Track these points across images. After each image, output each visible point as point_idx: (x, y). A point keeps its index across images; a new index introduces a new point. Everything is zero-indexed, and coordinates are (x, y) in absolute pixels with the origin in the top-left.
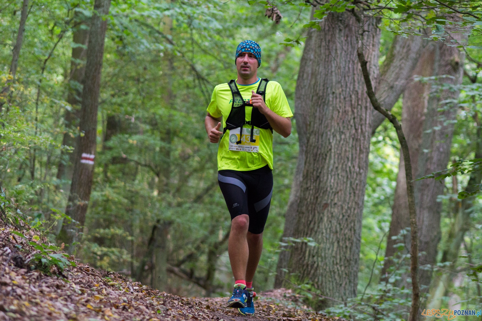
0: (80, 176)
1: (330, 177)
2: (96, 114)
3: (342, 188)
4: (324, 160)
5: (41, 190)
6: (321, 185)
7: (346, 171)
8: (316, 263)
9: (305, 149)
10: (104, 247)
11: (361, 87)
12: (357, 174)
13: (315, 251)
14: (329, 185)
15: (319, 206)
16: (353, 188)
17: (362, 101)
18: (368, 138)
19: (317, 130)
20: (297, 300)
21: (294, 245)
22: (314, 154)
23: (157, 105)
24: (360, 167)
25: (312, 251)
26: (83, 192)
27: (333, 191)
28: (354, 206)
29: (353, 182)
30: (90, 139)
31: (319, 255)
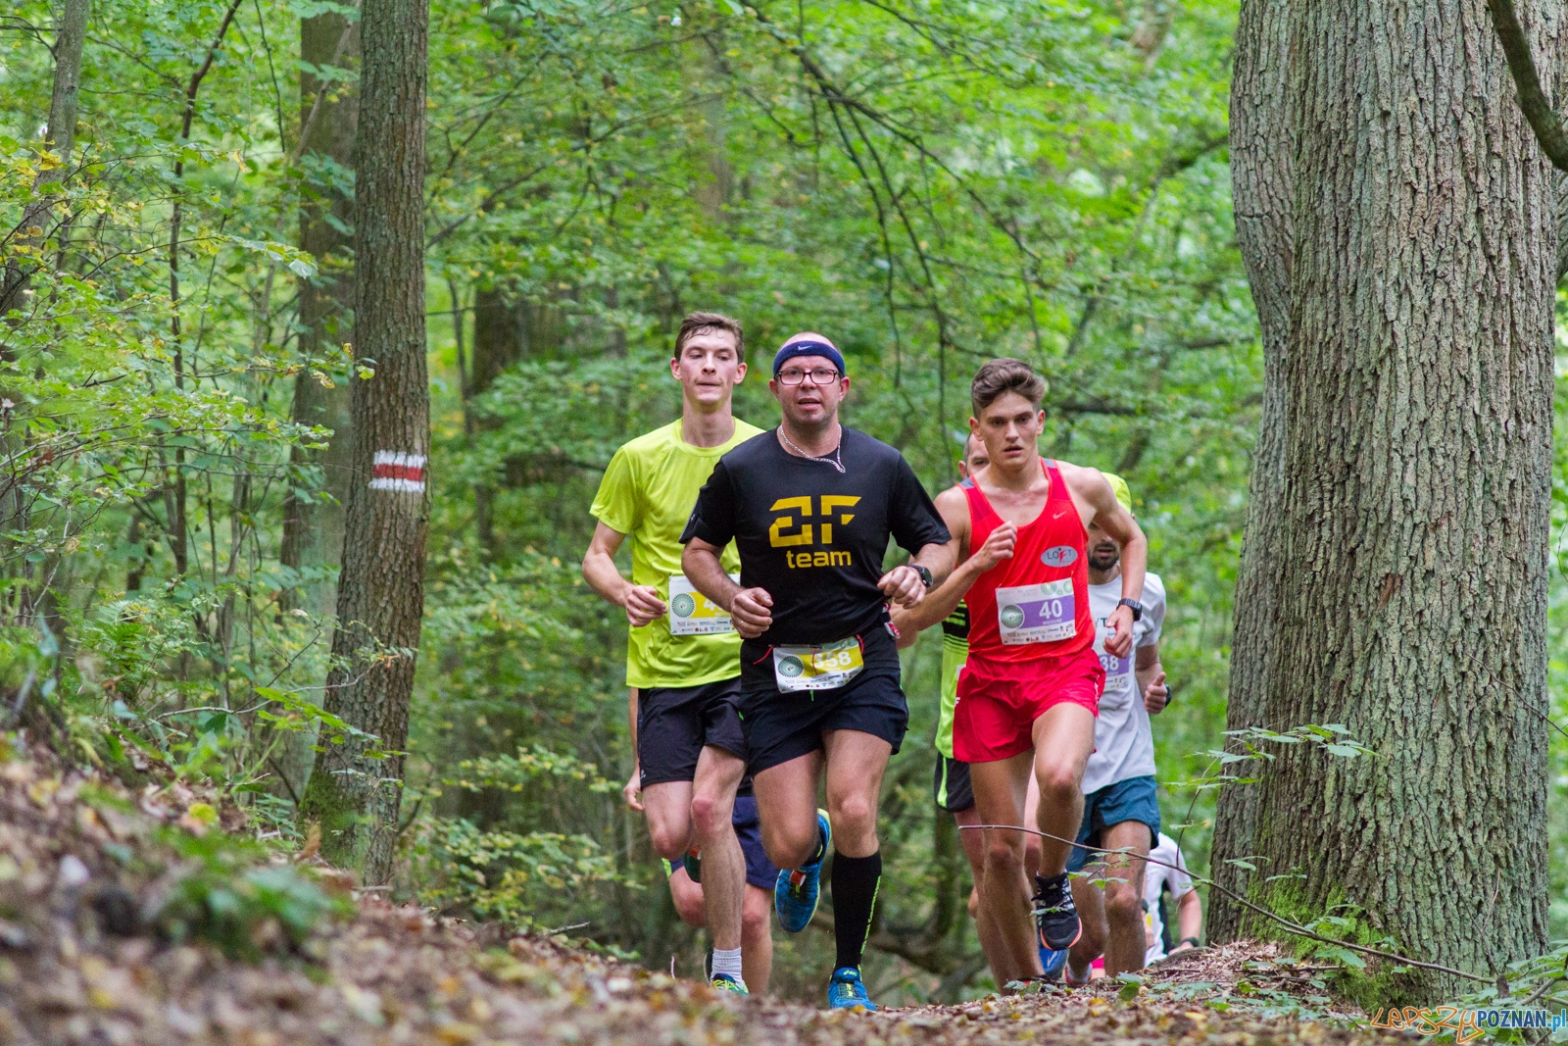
0: (376, 547)
1: (1397, 464)
2: (420, 286)
3: (1451, 505)
4: (1367, 396)
6: (1365, 496)
7: (1464, 433)
8: (1371, 824)
9: (1285, 355)
10: (502, 830)
11: (1495, 81)
12: (1507, 443)
13: (1362, 777)
14: (1397, 497)
15: (1363, 587)
16: (1496, 504)
17: (1506, 138)
18: (1544, 287)
19: (1331, 277)
20: (1303, 983)
21: (1271, 757)
22: (1323, 377)
23: (667, 227)
24: (1517, 415)
25: (1349, 777)
26: (390, 609)
27: (1417, 520)
28: (1507, 578)
29: (1496, 478)
30: (400, 392)
31: (1379, 791)
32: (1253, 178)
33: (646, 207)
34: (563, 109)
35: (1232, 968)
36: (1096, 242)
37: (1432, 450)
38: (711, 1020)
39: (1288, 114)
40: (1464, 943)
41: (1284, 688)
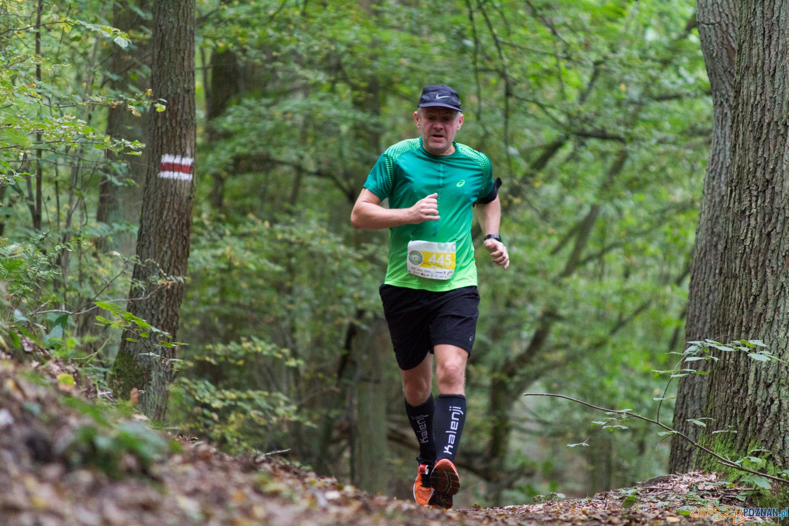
0: (161, 213)
2: (192, 54)
4: (780, 138)
6: (777, 200)
8: (776, 402)
9: (728, 111)
10: (227, 388)
13: (771, 373)
15: (775, 256)
19: (760, 64)
20: (733, 499)
21: (716, 359)
22: (754, 126)
23: (339, 18)
25: (763, 372)
26: (169, 252)
30: (179, 118)
32: (710, 1)
35: (688, 487)
36: (600, 33)
41: (724, 315)
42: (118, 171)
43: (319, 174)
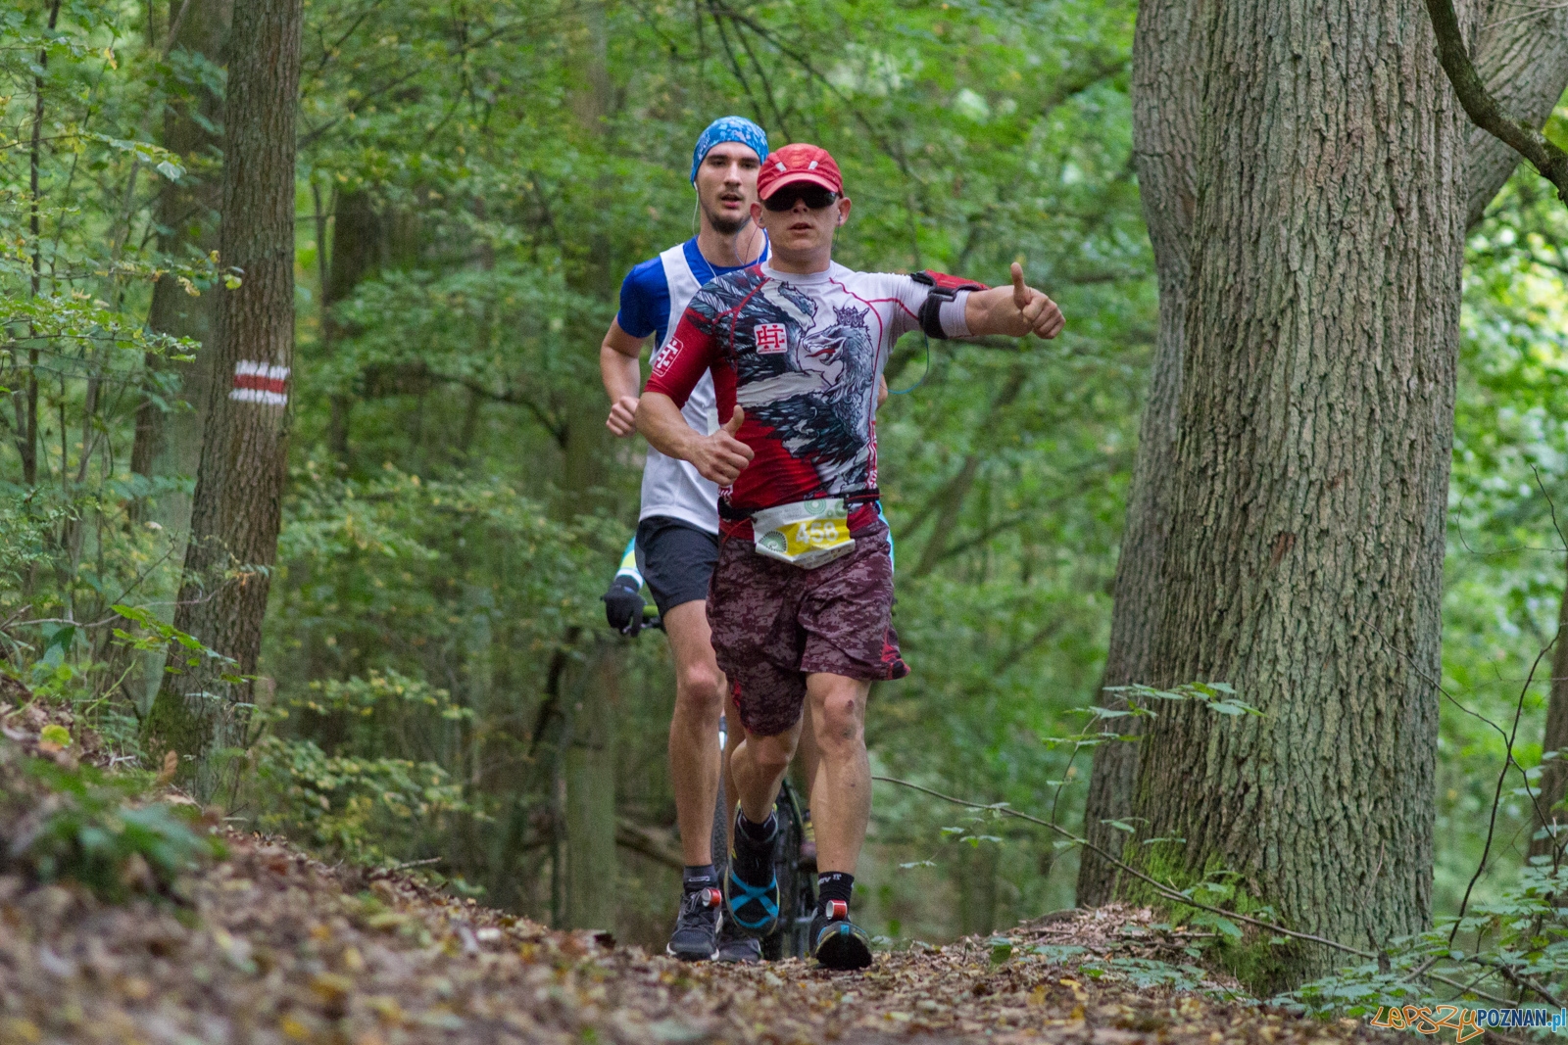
0: (234, 460)
1: (1295, 418)
2: (290, 192)
3: (1348, 465)
4: (1266, 348)
5: (70, 528)
6: (1260, 451)
7: (1365, 389)
8: (1254, 789)
9: (1182, 300)
10: (346, 755)
11: (1411, 29)
12: (1409, 401)
13: (1246, 740)
14: (1293, 452)
15: (1255, 544)
16: (1395, 464)
17: (1419, 87)
18: (1453, 243)
19: (1234, 223)
20: (1178, 950)
21: (1153, 714)
22: (1222, 326)
23: (542, 138)
24: (1420, 374)
25: (1232, 740)
26: (246, 525)
27: (1313, 477)
28: (1403, 541)
29: (1396, 437)
30: (265, 301)
31: (1264, 755)
32: (1155, 116)
33: (520, 116)
34: (440, 10)
35: (1103, 931)
36: (983, 169)
37: (1331, 406)
38: (582, 974)
39: (1194, 51)
40: (1345, 916)
41: (1169, 644)
42: (167, 389)
43: (508, 398)
